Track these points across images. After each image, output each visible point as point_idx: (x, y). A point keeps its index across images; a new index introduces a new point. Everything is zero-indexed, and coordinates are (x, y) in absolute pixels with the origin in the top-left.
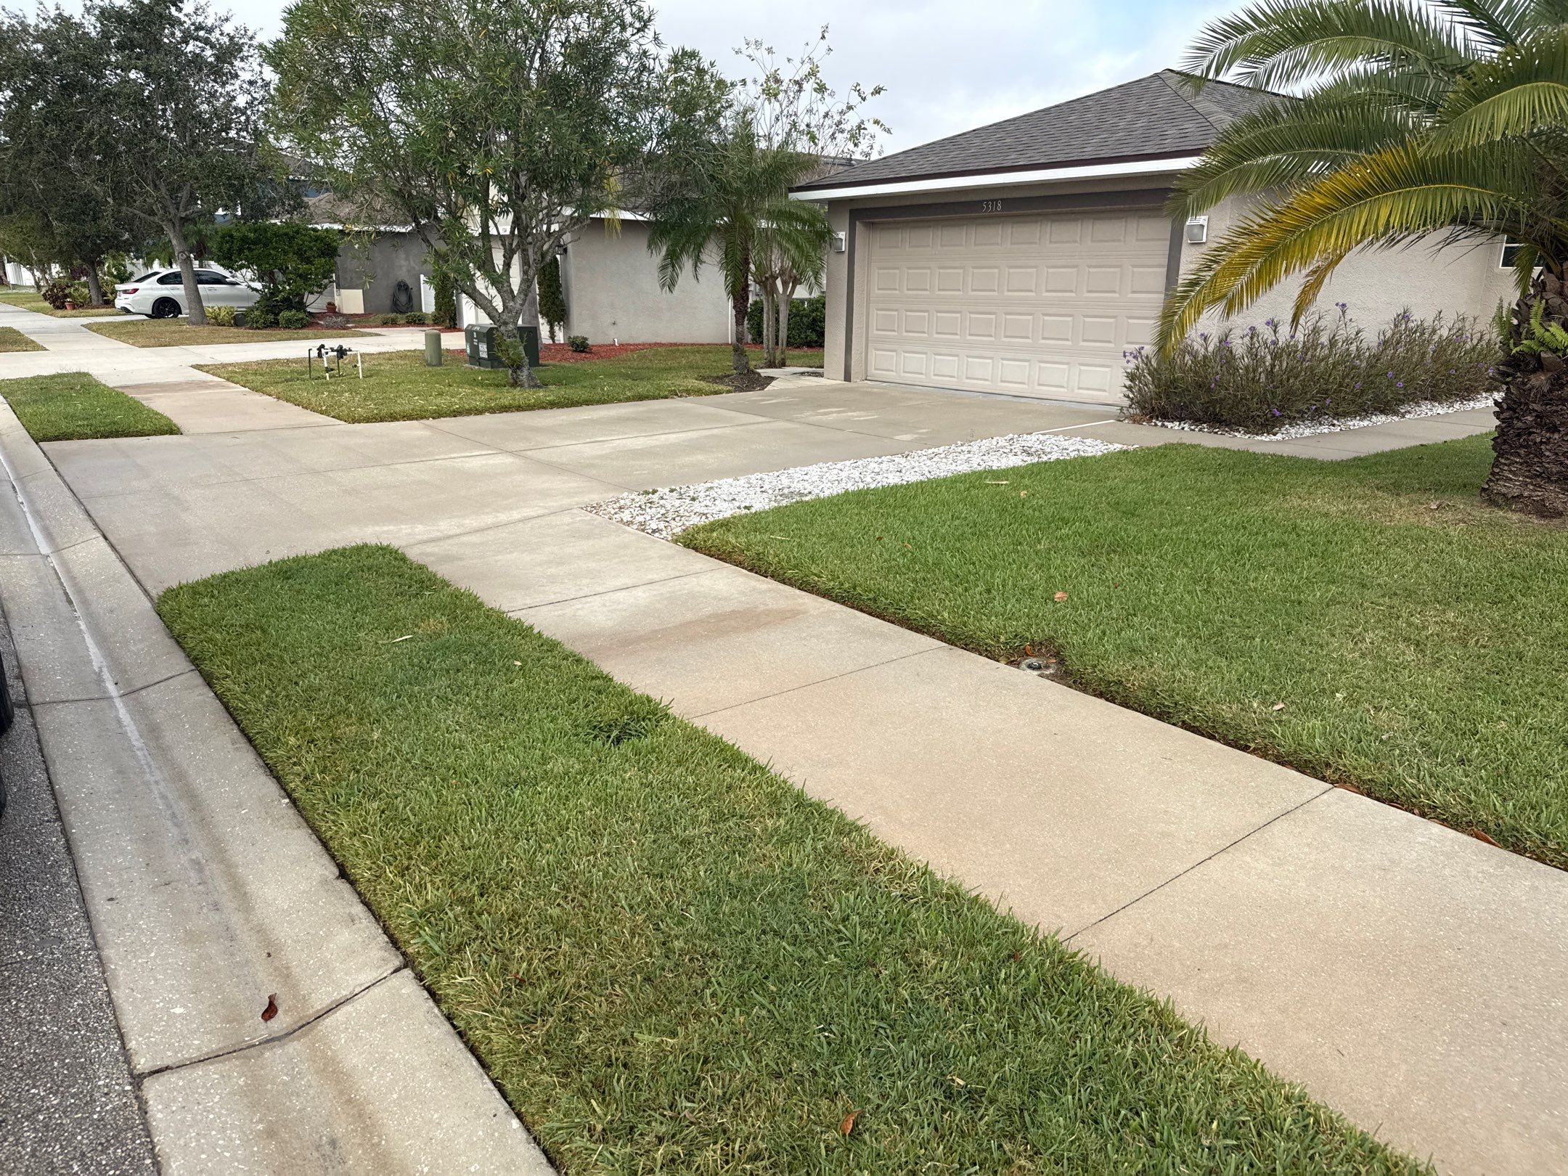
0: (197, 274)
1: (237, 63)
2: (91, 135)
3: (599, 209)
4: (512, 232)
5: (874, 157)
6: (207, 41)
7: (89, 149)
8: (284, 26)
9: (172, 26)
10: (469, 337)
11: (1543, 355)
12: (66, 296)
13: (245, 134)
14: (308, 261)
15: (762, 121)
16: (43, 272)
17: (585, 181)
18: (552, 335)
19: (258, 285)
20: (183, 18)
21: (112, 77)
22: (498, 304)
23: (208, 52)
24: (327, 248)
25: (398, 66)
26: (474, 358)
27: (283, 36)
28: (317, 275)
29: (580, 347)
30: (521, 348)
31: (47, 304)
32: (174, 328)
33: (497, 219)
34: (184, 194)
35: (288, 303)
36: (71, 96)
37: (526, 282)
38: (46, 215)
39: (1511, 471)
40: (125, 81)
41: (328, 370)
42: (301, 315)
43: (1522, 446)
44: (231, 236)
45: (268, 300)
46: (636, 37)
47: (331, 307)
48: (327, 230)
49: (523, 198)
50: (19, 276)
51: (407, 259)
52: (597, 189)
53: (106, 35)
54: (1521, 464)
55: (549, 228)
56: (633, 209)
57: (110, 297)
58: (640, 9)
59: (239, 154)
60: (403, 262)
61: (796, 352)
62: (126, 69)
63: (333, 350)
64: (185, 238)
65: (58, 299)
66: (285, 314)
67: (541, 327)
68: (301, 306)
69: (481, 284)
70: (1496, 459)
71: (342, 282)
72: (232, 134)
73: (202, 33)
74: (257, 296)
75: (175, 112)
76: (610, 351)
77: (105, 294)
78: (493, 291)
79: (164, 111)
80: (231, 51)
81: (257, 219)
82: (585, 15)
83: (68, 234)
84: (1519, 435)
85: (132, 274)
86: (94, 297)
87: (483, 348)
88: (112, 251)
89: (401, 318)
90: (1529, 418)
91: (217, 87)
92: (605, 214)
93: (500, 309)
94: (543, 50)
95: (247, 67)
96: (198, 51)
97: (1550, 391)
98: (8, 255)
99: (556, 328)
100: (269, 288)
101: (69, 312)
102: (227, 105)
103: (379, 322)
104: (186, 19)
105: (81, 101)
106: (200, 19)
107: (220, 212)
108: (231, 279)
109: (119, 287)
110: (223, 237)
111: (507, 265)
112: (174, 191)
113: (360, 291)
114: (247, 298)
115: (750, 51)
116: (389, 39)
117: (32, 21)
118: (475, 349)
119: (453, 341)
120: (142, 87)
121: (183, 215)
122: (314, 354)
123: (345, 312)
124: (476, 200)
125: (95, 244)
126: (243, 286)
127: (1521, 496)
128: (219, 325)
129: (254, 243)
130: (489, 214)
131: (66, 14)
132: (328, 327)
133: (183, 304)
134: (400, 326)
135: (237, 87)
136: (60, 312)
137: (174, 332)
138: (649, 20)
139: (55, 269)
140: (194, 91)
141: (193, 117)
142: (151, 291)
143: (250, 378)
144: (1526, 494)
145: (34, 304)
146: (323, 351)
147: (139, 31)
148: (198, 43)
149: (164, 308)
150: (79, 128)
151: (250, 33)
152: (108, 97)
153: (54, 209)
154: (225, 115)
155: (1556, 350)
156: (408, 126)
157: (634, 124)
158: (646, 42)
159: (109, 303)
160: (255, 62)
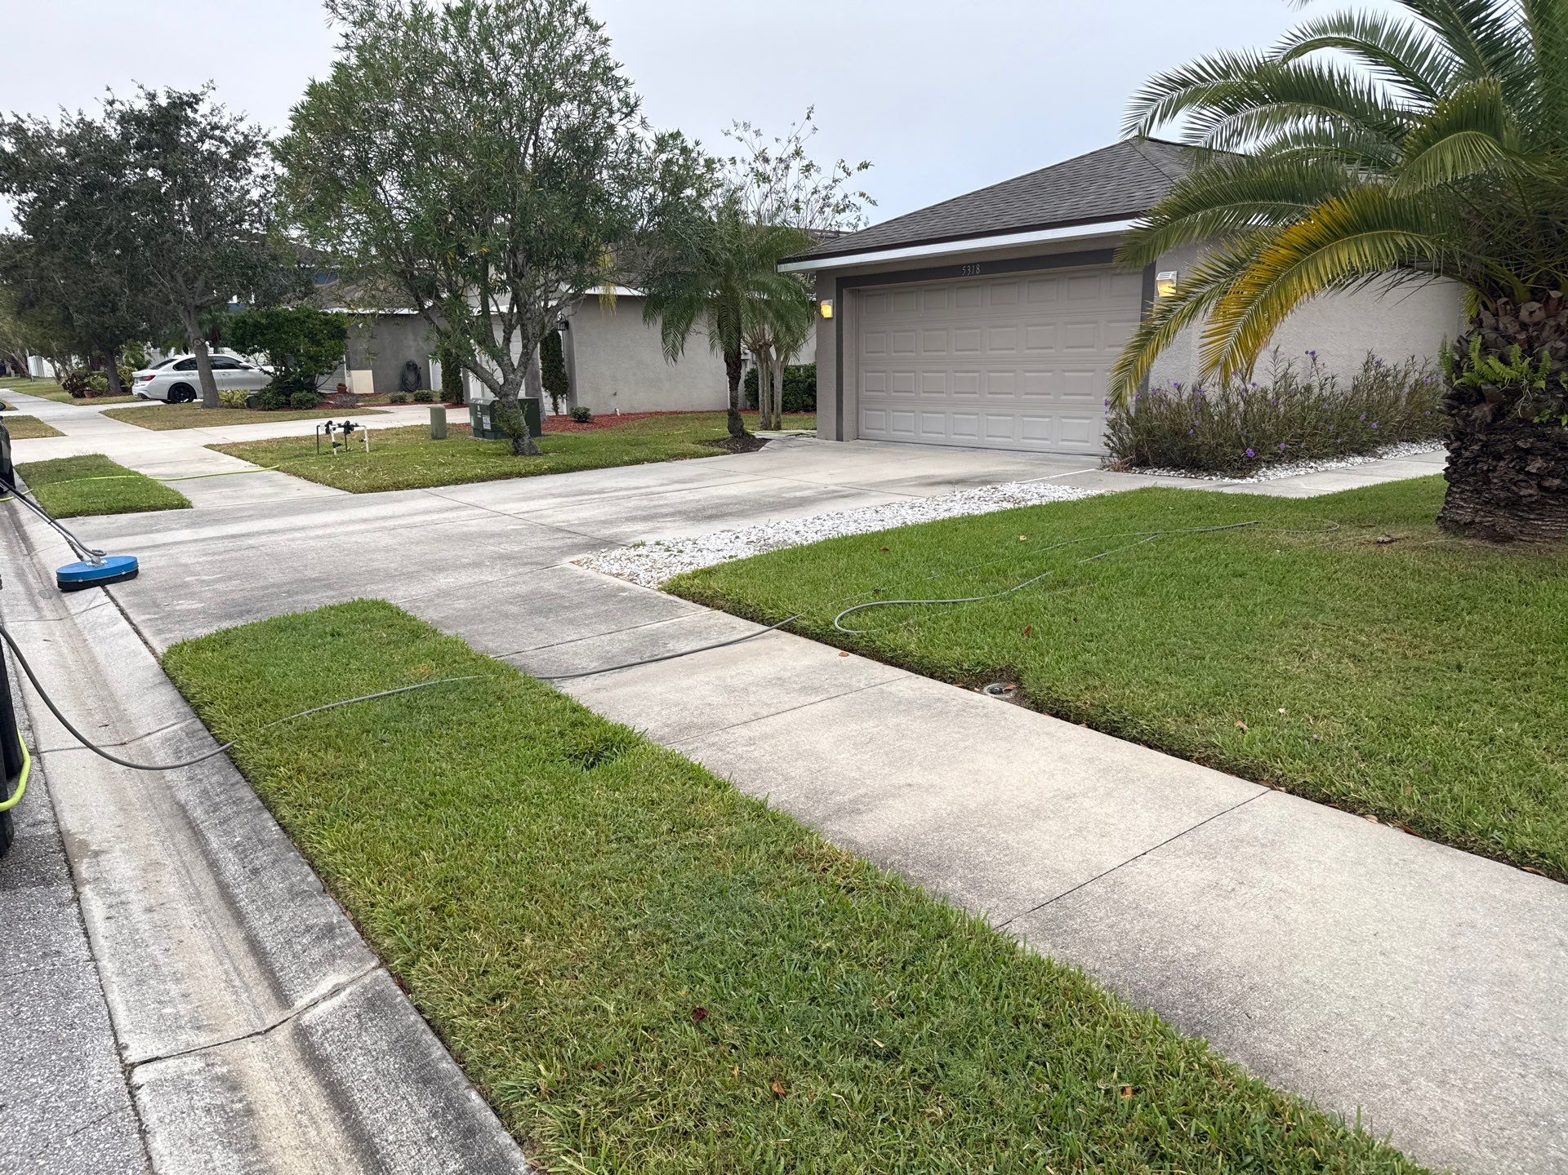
0: (212, 360)
1: (251, 159)
2: (109, 230)
3: (593, 285)
4: (511, 309)
5: (861, 227)
6: (222, 140)
7: (107, 243)
8: (291, 123)
9: (188, 126)
10: (473, 413)
11: (1483, 387)
12: (85, 385)
13: (258, 225)
14: (318, 343)
15: (751, 198)
16: (63, 364)
17: (579, 258)
18: (556, 408)
19: (271, 369)
20: (199, 119)
21: (131, 176)
22: (499, 377)
23: (223, 150)
24: (337, 330)
25: (399, 156)
26: (479, 431)
27: (290, 133)
28: (327, 357)
29: (581, 417)
30: (522, 418)
31: (67, 394)
32: (188, 412)
33: (495, 296)
34: (199, 284)
35: (298, 385)
36: (91, 195)
37: (526, 355)
38: (67, 308)
39: (1462, 499)
40: (145, 179)
41: (335, 445)
42: (311, 396)
43: (1471, 475)
44: (244, 322)
45: (280, 382)
46: (624, 121)
47: (342, 388)
48: (337, 314)
49: (521, 276)
50: (40, 367)
51: (415, 340)
52: (591, 265)
53: (126, 137)
54: (1471, 492)
55: (546, 304)
56: (628, 284)
57: (128, 385)
58: (627, 97)
59: (253, 245)
60: (411, 343)
61: (793, 417)
62: (145, 169)
63: (340, 426)
64: (201, 324)
65: (77, 389)
66: (296, 395)
67: (544, 400)
68: (312, 387)
69: (483, 359)
70: (1449, 489)
71: (353, 364)
72: (246, 225)
73: (217, 132)
74: (270, 379)
75: (192, 207)
76: (612, 420)
77: (122, 382)
78: (494, 365)
79: (181, 206)
80: (244, 149)
81: (269, 305)
82: (576, 103)
83: (88, 325)
84: (1467, 464)
85: (149, 362)
86: (113, 385)
87: (487, 420)
88: (130, 341)
89: (410, 397)
90: (1476, 447)
91: (232, 183)
92: (598, 290)
93: (501, 381)
94: (537, 135)
95: (260, 162)
96: (213, 149)
97: (1494, 421)
98: (29, 349)
99: (559, 401)
100: (281, 371)
101: (88, 400)
102: (241, 198)
103: (389, 401)
104: (203, 120)
105: (101, 199)
106: (216, 119)
107: (235, 299)
108: (245, 364)
109: (137, 374)
110: (236, 323)
111: (507, 340)
112: (190, 281)
113: (370, 373)
114: (261, 381)
115: (739, 133)
116: (390, 133)
117: (55, 126)
118: (479, 422)
119: (458, 417)
120: (159, 185)
121: (198, 303)
122: (322, 432)
123: (355, 392)
124: (475, 279)
125: (114, 335)
126: (256, 370)
127: (1472, 522)
128: (233, 407)
129: (267, 328)
130: (487, 292)
131: (88, 119)
132: (337, 407)
133: (198, 388)
134: (408, 404)
135: (250, 181)
136: (79, 401)
137: (190, 415)
138: (636, 105)
139: (75, 360)
140: (209, 187)
141: (208, 211)
142: (167, 376)
143: (260, 455)
144: (1477, 520)
145: (54, 394)
146: (331, 427)
147: (157, 132)
148: (213, 141)
149: (179, 393)
150: (99, 224)
151: (264, 132)
152: (127, 195)
153: (75, 302)
154: (238, 210)
155: (1494, 383)
156: (409, 211)
157: (624, 203)
158: (634, 125)
159: (127, 391)
160: (267, 158)
